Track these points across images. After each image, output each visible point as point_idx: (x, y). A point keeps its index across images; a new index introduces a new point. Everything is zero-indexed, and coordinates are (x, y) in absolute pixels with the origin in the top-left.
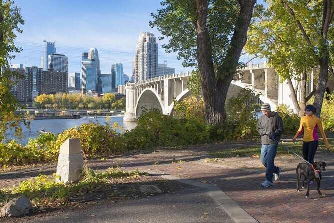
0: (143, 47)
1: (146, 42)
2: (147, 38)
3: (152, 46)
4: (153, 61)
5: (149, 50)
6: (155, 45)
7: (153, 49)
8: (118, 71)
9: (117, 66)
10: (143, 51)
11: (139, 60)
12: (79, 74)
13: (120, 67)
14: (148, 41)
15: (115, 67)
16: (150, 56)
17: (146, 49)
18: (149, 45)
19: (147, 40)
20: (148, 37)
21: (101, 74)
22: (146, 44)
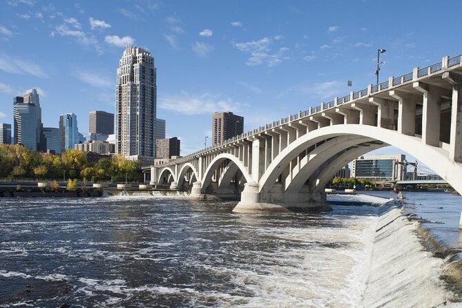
0: (132, 72)
1: (138, 64)
2: (139, 56)
3: (148, 72)
4: (148, 97)
5: (142, 78)
6: (152, 71)
7: (148, 77)
8: (71, 125)
9: (68, 118)
10: (132, 79)
11: (124, 94)
12: (9, 126)
13: (72, 120)
14: (141, 62)
15: (65, 120)
16: (143, 88)
17: (137, 76)
18: (143, 69)
19: (140, 60)
20: (141, 55)
21: (44, 127)
22: (137, 66)
